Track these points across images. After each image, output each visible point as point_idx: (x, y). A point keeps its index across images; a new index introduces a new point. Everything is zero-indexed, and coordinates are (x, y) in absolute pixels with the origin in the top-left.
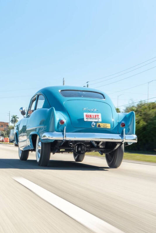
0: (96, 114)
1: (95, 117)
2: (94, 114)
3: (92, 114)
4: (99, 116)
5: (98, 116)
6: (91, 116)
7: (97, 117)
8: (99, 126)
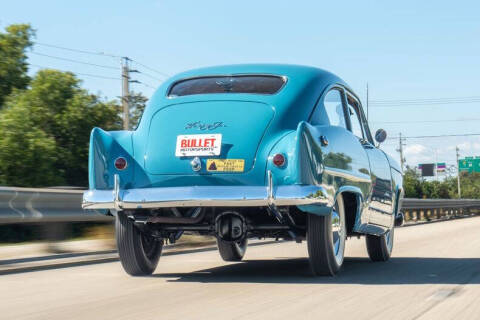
0: (209, 136)
1: (206, 143)
2: (203, 137)
3: (197, 137)
4: (215, 142)
5: (213, 140)
6: (194, 142)
7: (210, 145)
8: (213, 166)
